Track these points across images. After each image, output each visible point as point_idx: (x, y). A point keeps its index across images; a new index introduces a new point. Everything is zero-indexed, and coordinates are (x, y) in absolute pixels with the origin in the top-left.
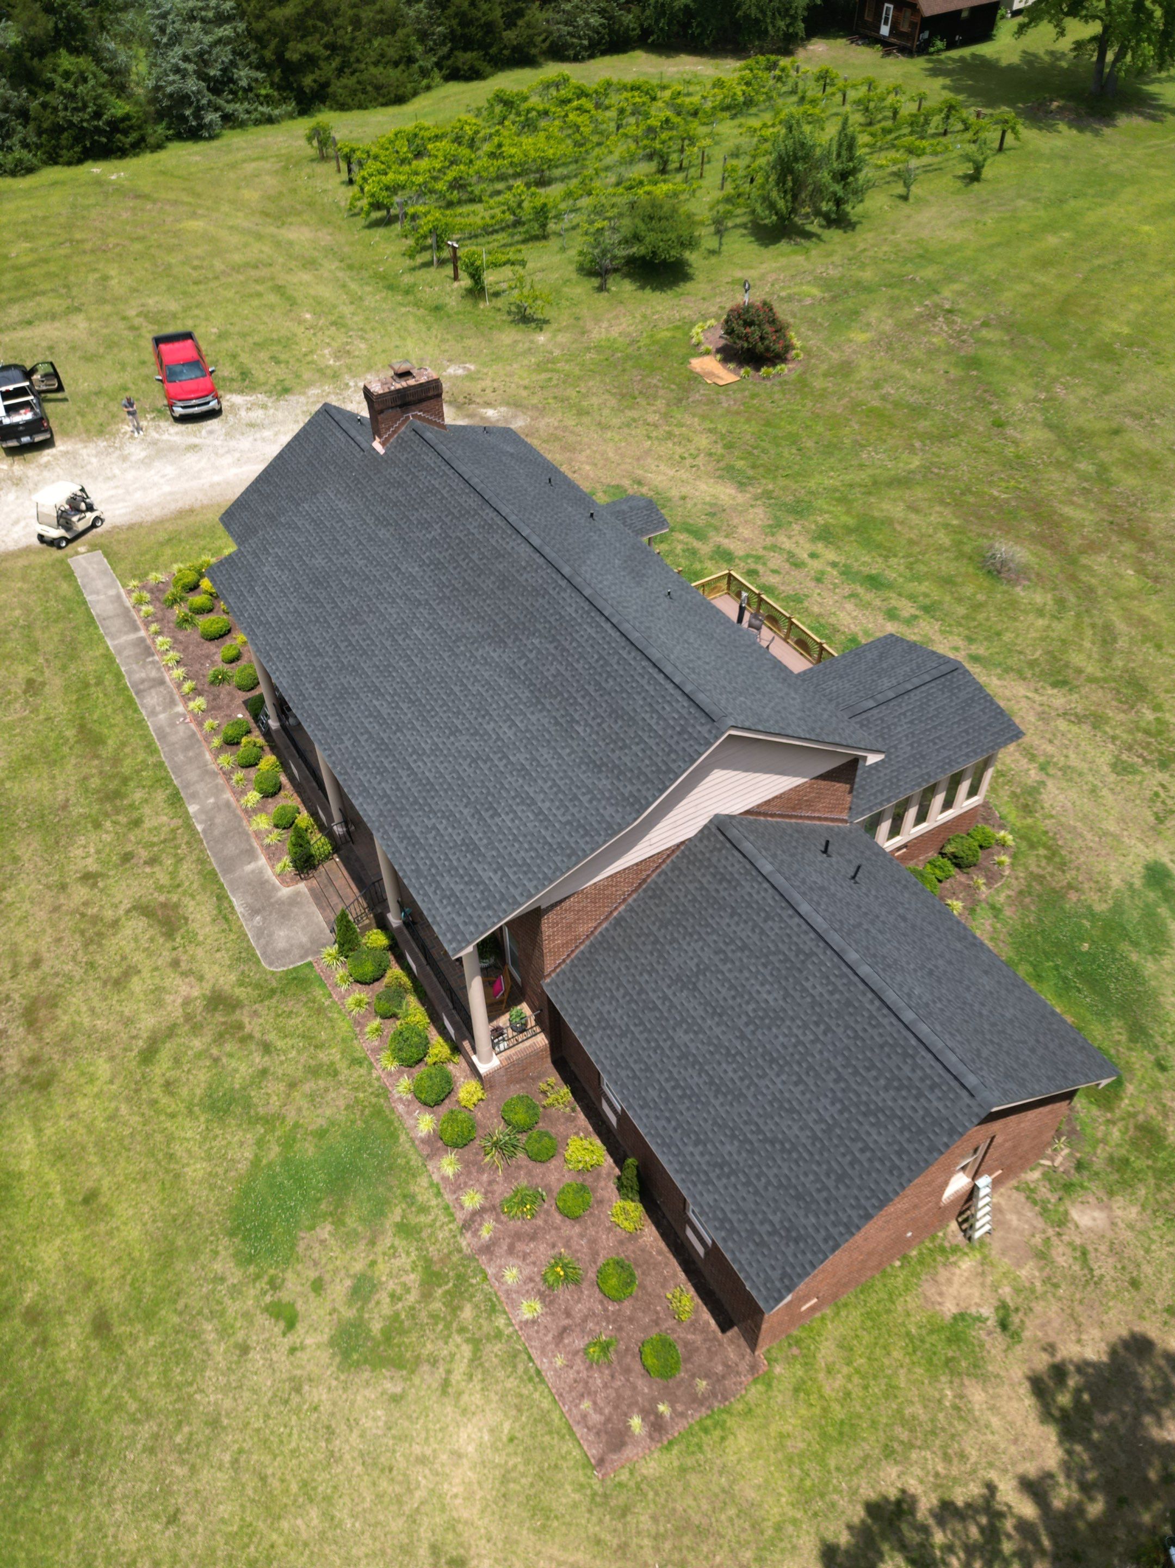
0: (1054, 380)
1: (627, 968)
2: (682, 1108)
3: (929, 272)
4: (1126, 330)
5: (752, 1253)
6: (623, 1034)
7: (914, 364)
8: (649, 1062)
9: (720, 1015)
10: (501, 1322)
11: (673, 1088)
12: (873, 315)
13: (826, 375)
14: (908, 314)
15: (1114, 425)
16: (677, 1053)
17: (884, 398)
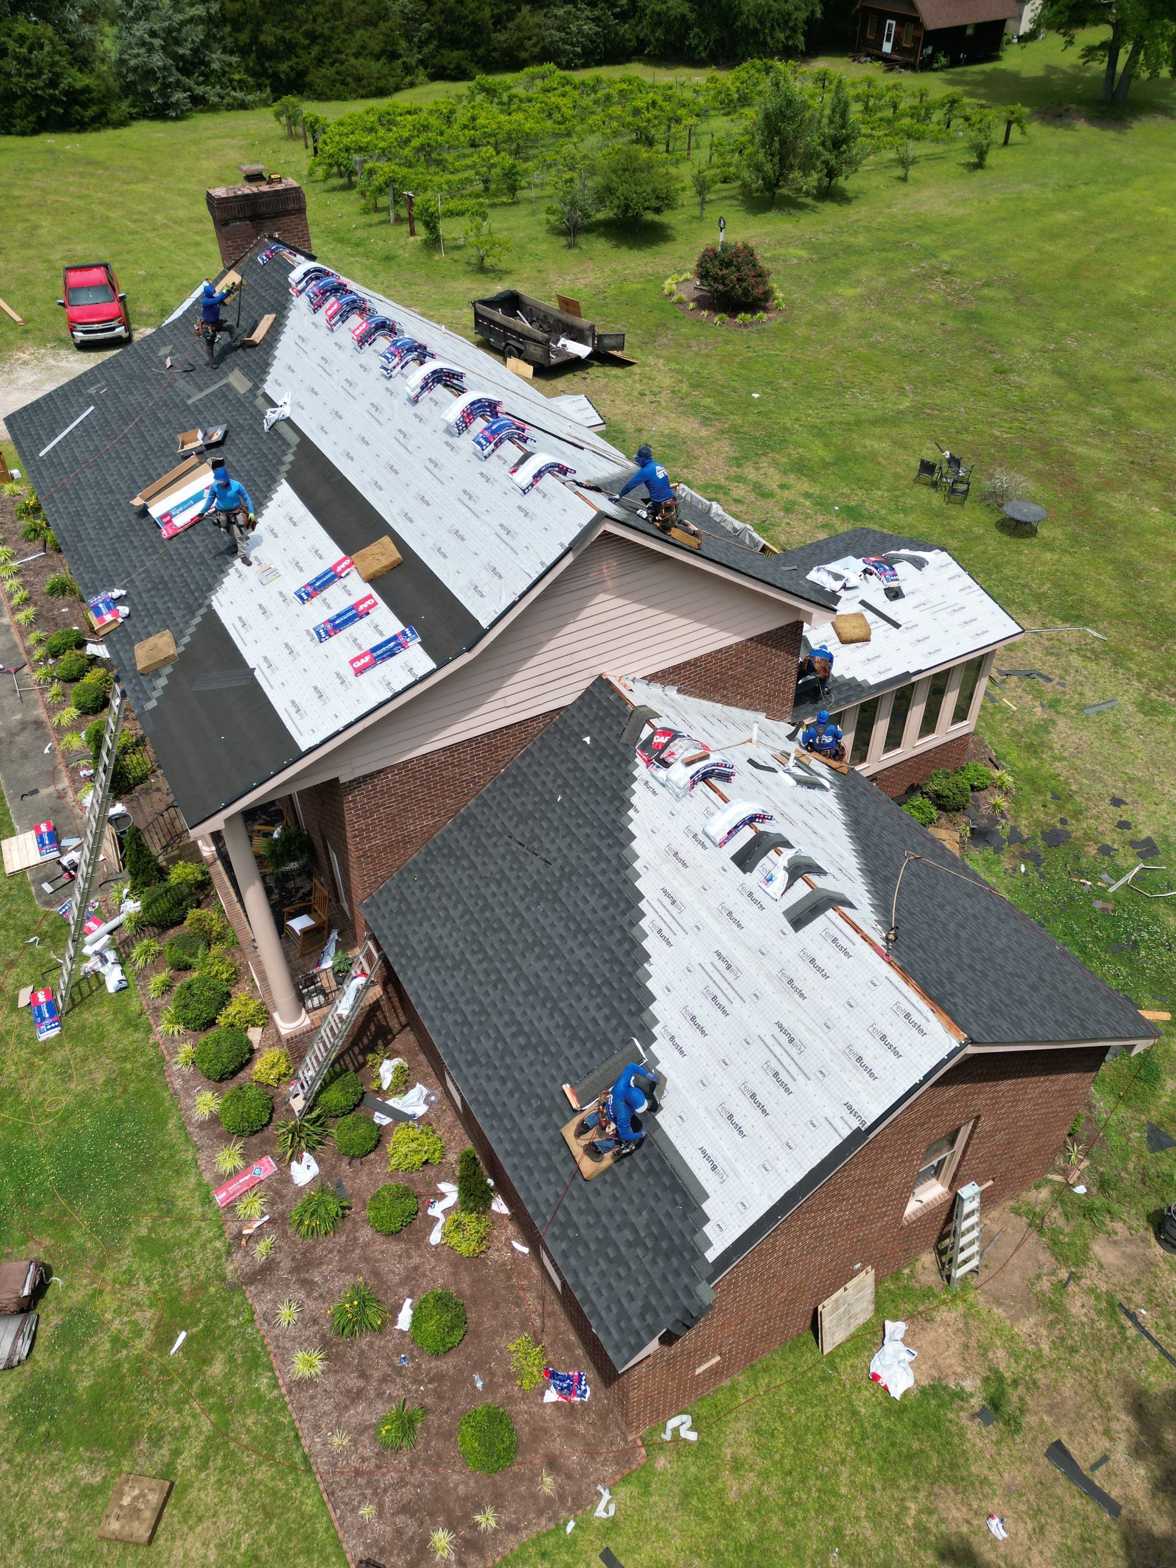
0: (1065, 334)
1: (471, 877)
2: (523, 1062)
3: (927, 240)
4: (1143, 293)
5: (603, 1274)
6: (456, 966)
7: (908, 316)
8: (486, 1001)
9: (586, 933)
10: (263, 1382)
11: (514, 1035)
12: (864, 273)
13: (810, 324)
14: (902, 273)
15: (1133, 374)
16: (523, 986)
17: (873, 346)
